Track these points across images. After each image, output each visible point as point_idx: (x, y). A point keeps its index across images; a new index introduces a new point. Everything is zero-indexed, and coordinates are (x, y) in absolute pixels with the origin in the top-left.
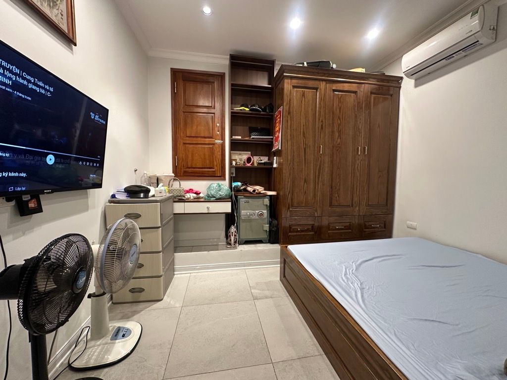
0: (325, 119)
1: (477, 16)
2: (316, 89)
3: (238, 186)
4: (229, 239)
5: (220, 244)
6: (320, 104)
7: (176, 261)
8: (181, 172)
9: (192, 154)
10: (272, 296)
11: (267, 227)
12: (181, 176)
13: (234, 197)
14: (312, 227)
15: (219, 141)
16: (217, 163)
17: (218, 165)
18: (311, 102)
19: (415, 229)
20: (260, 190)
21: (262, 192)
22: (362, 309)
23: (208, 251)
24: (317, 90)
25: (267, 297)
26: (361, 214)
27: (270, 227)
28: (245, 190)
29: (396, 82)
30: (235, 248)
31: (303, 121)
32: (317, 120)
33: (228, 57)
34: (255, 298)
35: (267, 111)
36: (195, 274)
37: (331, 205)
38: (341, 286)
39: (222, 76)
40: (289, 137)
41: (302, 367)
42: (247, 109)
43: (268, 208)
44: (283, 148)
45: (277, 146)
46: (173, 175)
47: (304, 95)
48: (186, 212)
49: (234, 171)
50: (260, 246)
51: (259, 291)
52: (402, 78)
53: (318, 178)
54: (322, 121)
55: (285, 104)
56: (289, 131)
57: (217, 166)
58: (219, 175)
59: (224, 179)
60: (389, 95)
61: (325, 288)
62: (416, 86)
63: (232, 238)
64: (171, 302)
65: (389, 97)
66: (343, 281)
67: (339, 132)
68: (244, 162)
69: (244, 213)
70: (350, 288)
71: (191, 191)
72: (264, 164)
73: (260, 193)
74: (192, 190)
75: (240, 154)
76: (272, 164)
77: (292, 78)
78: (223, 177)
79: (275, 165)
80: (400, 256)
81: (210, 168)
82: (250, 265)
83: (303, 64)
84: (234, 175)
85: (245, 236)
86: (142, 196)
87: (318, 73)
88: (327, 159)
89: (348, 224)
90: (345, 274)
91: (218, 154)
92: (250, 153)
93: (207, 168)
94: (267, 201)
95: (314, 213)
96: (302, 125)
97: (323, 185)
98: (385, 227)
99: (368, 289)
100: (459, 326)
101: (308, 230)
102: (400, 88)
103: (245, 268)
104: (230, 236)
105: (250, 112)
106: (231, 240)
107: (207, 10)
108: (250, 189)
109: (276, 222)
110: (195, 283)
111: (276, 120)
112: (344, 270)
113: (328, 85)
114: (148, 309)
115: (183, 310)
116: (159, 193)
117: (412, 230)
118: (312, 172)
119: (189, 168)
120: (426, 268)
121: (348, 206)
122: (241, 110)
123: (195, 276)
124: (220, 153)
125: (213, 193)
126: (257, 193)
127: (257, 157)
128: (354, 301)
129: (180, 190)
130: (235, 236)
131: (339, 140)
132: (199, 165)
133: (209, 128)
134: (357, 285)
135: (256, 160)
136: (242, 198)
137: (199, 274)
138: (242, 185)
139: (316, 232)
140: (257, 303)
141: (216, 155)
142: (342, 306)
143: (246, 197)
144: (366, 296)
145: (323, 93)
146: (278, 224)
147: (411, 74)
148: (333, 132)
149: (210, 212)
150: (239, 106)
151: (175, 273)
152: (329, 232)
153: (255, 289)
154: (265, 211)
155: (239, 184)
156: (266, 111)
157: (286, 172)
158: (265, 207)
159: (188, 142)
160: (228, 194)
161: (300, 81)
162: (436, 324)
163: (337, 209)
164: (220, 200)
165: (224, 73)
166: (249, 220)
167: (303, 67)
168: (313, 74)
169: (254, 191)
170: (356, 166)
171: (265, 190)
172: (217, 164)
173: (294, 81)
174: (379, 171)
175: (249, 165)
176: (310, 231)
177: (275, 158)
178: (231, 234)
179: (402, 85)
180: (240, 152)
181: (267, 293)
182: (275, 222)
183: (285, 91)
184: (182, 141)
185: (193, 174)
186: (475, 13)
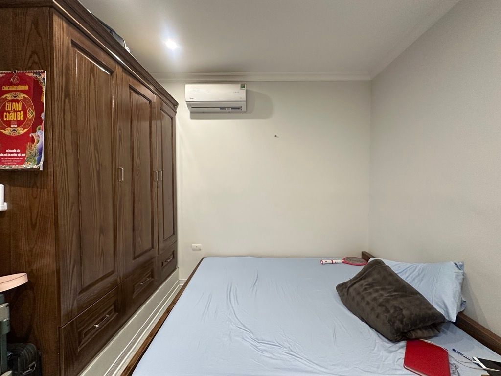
0: (123, 126)
1: (244, 90)
2: (110, 72)
6: (116, 99)
18: (104, 91)
19: (200, 250)
26: (160, 253)
29: (173, 106)
32: (113, 125)
37: (134, 257)
44: (55, 168)
47: (92, 70)
52: (177, 104)
53: (119, 221)
54: (120, 129)
55: (56, 70)
60: (170, 116)
62: (192, 118)
67: (138, 149)
77: (69, 22)
87: (112, 47)
88: (128, 189)
89: (150, 272)
95: (116, 280)
97: (126, 229)
98: (174, 257)
102: (176, 113)
113: (124, 74)
117: (196, 252)
118: (111, 212)
121: (149, 249)
139: (119, 312)
145: (119, 82)
148: (132, 148)
152: (134, 296)
163: (141, 258)
168: (105, 42)
170: (154, 195)
173: (75, 33)
174: (169, 199)
176: (113, 315)
183: (58, 43)
186: (243, 87)
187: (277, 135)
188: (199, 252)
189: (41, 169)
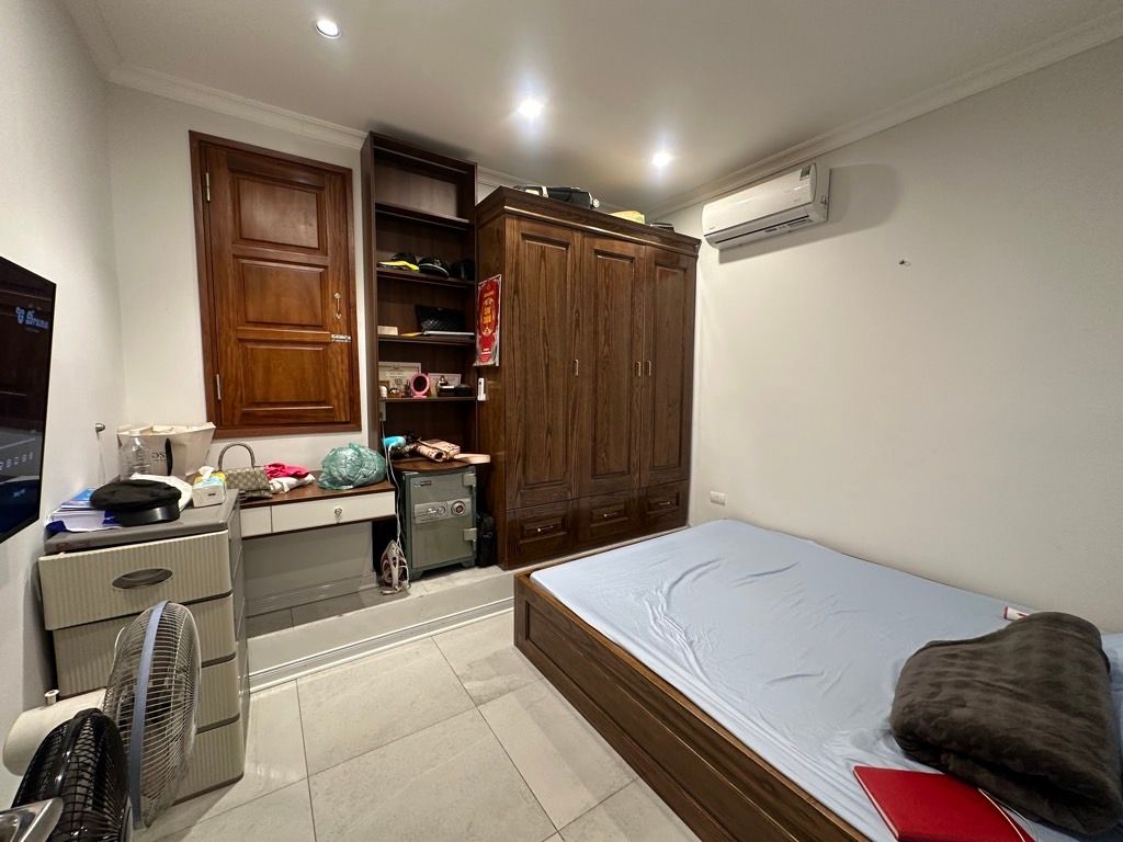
0: (583, 307)
1: (809, 180)
2: (566, 245)
3: (399, 445)
4: (385, 575)
5: (361, 588)
6: (573, 276)
7: (253, 658)
8: (233, 415)
9: (268, 370)
10: (512, 686)
11: (471, 533)
12: (233, 426)
13: (395, 477)
14: (563, 520)
15: (342, 338)
16: (337, 388)
17: (341, 395)
18: (556, 272)
19: (723, 504)
20: (451, 453)
21: (456, 457)
22: (702, 681)
23: (340, 614)
24: (567, 247)
25: (501, 693)
26: (643, 485)
27: (478, 532)
28: (415, 453)
29: (691, 248)
30: (404, 593)
31: (543, 310)
32: (568, 308)
33: (366, 134)
34: (479, 702)
35: (463, 276)
36: (309, 679)
37: (594, 476)
38: (659, 649)
39: (344, 175)
40: (517, 342)
41: (611, 816)
42: (415, 268)
43: (475, 493)
44: (505, 363)
45: (488, 357)
46: (211, 426)
47: (543, 255)
48: (275, 531)
49: (383, 410)
50: (458, 578)
51: (479, 684)
52: (699, 241)
53: (573, 424)
54: (577, 311)
55: (507, 271)
56: (516, 328)
57: (337, 397)
58: (344, 420)
59: (359, 429)
60: (679, 268)
61: (634, 657)
62: (723, 260)
63: (396, 571)
64: (272, 776)
65: (681, 273)
66: (657, 634)
67: (607, 332)
68: (407, 387)
69: (421, 508)
70: (672, 645)
71: (277, 470)
72: (456, 391)
73: (452, 460)
74: (283, 467)
75: (396, 369)
76: (474, 391)
77: (520, 217)
78: (353, 424)
79: (482, 397)
80: (716, 564)
81: (318, 403)
82: (443, 623)
83: (540, 190)
84: (384, 419)
85: (422, 561)
86: (160, 517)
87: (570, 214)
88: (587, 386)
89: (622, 507)
90: (655, 619)
91: (341, 371)
92: (419, 365)
93: (311, 403)
94: (470, 478)
95: (566, 493)
96: (541, 317)
97: (581, 436)
98: (677, 504)
99: (699, 641)
100: (825, 676)
101: (556, 528)
102: (696, 257)
103: (432, 633)
104: (388, 566)
105: (423, 275)
106: (390, 575)
107: (328, 27)
108: (426, 449)
109: (491, 519)
110: (319, 705)
111: (482, 299)
112: (650, 611)
113: (586, 240)
114: (206, 816)
115: (315, 783)
116: (206, 497)
117: (717, 505)
118: (561, 412)
119: (258, 404)
120: (755, 578)
121: (622, 473)
122: (400, 268)
123: (312, 684)
124: (345, 366)
125: (345, 472)
126: (445, 461)
127: (438, 376)
128: (687, 671)
129: (254, 475)
130: (401, 563)
131: (606, 349)
132: (290, 396)
133: (312, 302)
134: (680, 638)
135: (433, 380)
136: (415, 476)
137: (320, 676)
138: (408, 443)
139: (569, 531)
140: (486, 710)
141: (334, 370)
142: (672, 686)
143: (423, 473)
144: (700, 656)
145: (578, 253)
146: (495, 525)
147: (715, 239)
148: (596, 333)
149: (341, 521)
150: (392, 255)
151: (252, 690)
152: (592, 525)
153: (469, 679)
154: (468, 500)
155: (401, 440)
156: (459, 276)
157: (512, 415)
158: (467, 491)
159: (252, 337)
160: (382, 470)
161: (537, 226)
162: (800, 679)
163: (605, 482)
164: (364, 487)
165: (350, 171)
166: (433, 524)
167: (540, 197)
168: (559, 214)
169: (439, 455)
170: (635, 397)
171: (462, 452)
172: (338, 393)
173: (525, 224)
174: (669, 406)
175: (419, 395)
176: (559, 531)
177: (481, 380)
178: (392, 562)
179: (700, 254)
180: (396, 364)
181: (498, 682)
182: (489, 520)
183: (508, 242)
184: (232, 334)
185: (272, 421)
186: (806, 173)
187: (906, 259)
188: (722, 507)
189: (497, 365)
